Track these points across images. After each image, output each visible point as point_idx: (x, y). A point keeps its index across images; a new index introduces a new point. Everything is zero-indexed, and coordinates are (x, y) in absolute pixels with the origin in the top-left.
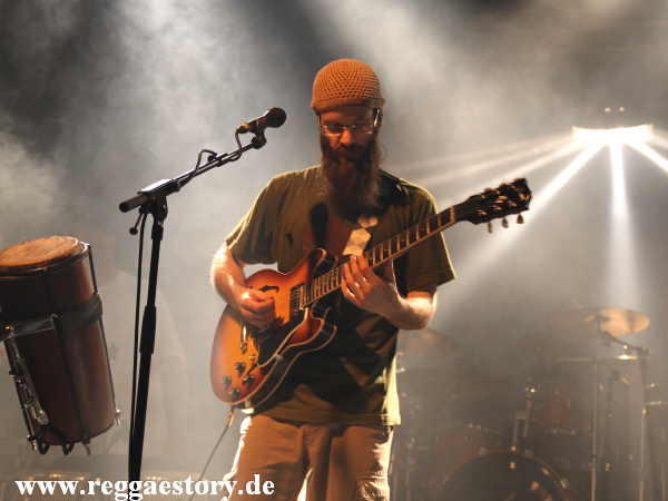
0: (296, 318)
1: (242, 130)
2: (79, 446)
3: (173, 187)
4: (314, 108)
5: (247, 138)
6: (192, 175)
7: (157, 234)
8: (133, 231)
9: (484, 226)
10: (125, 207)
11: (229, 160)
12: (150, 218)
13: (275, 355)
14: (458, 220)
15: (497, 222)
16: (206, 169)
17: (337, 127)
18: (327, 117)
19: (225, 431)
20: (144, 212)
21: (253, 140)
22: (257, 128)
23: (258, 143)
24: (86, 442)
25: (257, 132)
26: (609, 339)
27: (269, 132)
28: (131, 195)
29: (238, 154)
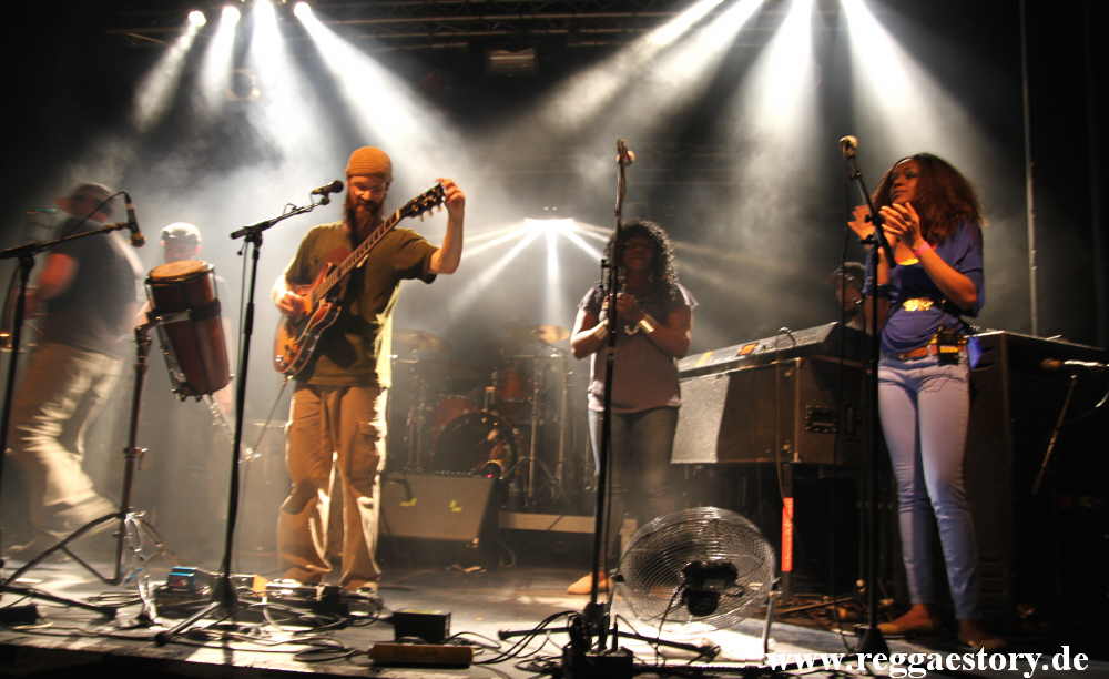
0: (315, 307)
1: (314, 193)
2: (205, 397)
3: (266, 225)
4: (348, 173)
5: (318, 198)
6: (280, 219)
7: (256, 255)
8: (240, 253)
9: (417, 218)
10: (234, 236)
11: (305, 211)
12: (251, 245)
13: (304, 333)
14: (402, 217)
15: (426, 214)
16: (290, 215)
17: (362, 187)
18: (355, 179)
19: (285, 386)
20: (247, 240)
21: (323, 200)
22: (325, 192)
23: (325, 202)
24: (211, 394)
25: (325, 193)
26: (545, 344)
27: (332, 196)
28: (239, 228)
29: (313, 207)
